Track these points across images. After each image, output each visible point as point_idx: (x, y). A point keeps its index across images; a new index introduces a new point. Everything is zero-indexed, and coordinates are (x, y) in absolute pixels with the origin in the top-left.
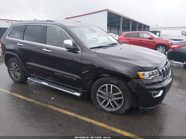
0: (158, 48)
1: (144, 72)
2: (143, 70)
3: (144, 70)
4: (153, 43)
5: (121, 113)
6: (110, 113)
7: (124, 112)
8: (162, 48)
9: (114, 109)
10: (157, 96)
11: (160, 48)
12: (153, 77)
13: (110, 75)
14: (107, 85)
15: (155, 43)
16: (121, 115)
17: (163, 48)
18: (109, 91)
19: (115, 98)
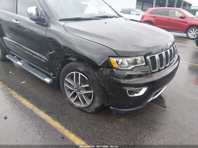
0: (191, 31)
1: (118, 59)
2: (118, 56)
3: (120, 55)
4: (184, 24)
5: (90, 111)
6: (78, 108)
7: (93, 110)
8: (195, 30)
9: (83, 105)
10: (136, 95)
11: (192, 30)
12: (133, 66)
13: (77, 60)
14: (74, 72)
15: (188, 24)
16: (90, 113)
17: (197, 30)
18: (77, 80)
19: (84, 91)
